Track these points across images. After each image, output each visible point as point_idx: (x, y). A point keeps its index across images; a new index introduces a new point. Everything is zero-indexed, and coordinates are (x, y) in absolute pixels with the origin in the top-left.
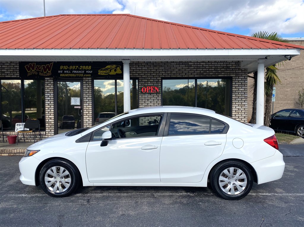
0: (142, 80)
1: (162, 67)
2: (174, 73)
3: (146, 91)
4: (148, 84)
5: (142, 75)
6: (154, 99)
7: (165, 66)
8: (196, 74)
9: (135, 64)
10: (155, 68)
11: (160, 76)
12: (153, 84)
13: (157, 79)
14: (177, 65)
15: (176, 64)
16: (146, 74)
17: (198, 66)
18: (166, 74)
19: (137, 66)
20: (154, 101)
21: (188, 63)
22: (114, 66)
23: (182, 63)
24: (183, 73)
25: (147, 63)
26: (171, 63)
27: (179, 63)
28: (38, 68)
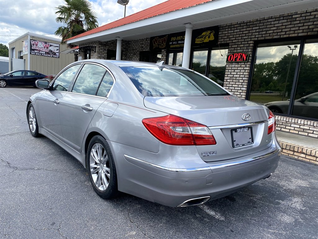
0: (232, 45)
1: (256, 26)
2: (270, 33)
3: (233, 60)
4: (237, 50)
5: (232, 40)
6: (240, 70)
7: (261, 25)
8: (301, 31)
9: (227, 27)
10: (248, 29)
11: (252, 39)
12: (242, 51)
13: (248, 43)
14: (275, 21)
15: (274, 19)
16: (237, 38)
17: (307, 18)
18: (260, 36)
19: (230, 29)
20: (240, 72)
21: (292, 15)
22: (209, 32)
23: (284, 17)
24: (282, 32)
25: (240, 24)
26: (268, 19)
27: (280, 17)
28: (159, 41)
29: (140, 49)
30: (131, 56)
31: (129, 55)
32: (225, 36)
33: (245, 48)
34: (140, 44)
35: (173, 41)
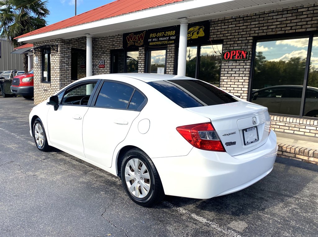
0: (227, 42)
1: (255, 21)
2: (272, 29)
3: (230, 58)
4: (234, 47)
5: (227, 36)
6: (239, 69)
7: (260, 19)
8: (309, 26)
9: (220, 22)
10: (245, 24)
11: (251, 35)
12: (240, 48)
13: (246, 40)
14: (278, 15)
15: (276, 14)
16: (232, 34)
17: (315, 12)
18: (260, 31)
19: (223, 24)
20: (239, 71)
21: (298, 9)
22: (198, 27)
23: (288, 11)
24: (286, 27)
25: (235, 18)
26: (269, 13)
27: (283, 11)
28: (135, 38)
29: (111, 47)
30: (99, 55)
31: (97, 53)
32: (218, 32)
33: (244, 45)
34: (110, 41)
35: (152, 38)
